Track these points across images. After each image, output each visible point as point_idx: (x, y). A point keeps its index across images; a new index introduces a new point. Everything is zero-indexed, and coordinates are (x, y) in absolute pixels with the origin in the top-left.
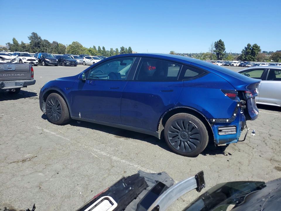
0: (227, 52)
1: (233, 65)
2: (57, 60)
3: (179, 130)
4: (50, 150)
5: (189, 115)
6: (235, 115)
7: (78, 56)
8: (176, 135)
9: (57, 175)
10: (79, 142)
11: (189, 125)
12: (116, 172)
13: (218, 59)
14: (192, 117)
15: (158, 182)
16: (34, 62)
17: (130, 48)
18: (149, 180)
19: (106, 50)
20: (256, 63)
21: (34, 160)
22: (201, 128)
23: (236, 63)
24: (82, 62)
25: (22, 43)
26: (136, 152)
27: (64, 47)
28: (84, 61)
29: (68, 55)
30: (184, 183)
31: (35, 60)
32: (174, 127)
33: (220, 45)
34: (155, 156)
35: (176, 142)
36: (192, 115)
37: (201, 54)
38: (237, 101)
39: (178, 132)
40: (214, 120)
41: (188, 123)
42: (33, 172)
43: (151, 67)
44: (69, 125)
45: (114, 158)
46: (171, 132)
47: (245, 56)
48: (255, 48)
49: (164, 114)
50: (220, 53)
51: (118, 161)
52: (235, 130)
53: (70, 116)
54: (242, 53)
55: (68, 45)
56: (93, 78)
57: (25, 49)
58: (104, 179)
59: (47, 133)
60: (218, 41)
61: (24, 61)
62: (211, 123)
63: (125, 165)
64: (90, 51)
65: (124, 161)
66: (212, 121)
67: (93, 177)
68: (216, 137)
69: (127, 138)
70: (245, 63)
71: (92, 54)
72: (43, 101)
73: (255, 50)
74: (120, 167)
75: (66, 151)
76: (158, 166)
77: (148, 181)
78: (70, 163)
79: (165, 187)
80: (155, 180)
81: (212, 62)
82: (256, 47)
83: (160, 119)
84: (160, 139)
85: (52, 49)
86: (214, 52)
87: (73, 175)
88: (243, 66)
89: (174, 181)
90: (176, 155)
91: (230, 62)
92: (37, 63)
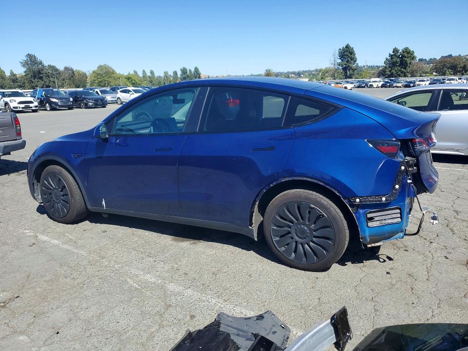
0: (359, 65)
1: (371, 86)
2: (71, 99)
3: (292, 223)
4: (47, 279)
5: (308, 193)
6: (397, 187)
7: (108, 89)
8: (287, 232)
9: (57, 338)
10: (103, 258)
11: (309, 212)
12: (175, 319)
13: (347, 77)
14: (315, 197)
15: (259, 338)
16: (31, 105)
17: (196, 70)
18: (241, 333)
19: (156, 75)
20: (409, 79)
21: (13, 305)
22: (334, 218)
23: (377, 82)
24: (116, 99)
25: (12, 73)
26: (214, 270)
27: (84, 75)
28: (119, 98)
29: (91, 89)
30: (309, 338)
31: (31, 102)
32: (281, 218)
33: (347, 54)
34: (250, 276)
35: (287, 245)
36: (314, 193)
37: (316, 70)
38: (400, 160)
39: (290, 227)
40: (358, 200)
41: (308, 209)
42: (8, 333)
43: (233, 102)
44: (87, 222)
45: (171, 287)
46: (277, 226)
47: (390, 69)
48: (406, 54)
49: (262, 194)
50: (348, 66)
51: (179, 293)
52: (399, 215)
53: (86, 206)
54: (385, 65)
55: (91, 72)
56: (124, 133)
57: (16, 84)
58: (152, 336)
59: (43, 242)
60: (343, 48)
61: (12, 105)
62: (352, 206)
63: (191, 301)
64: (128, 78)
65: (189, 292)
66: (355, 201)
67: (128, 334)
68: (364, 231)
69: (196, 241)
70: (391, 80)
71: (133, 84)
72: (35, 181)
73: (405, 58)
74: (182, 307)
75: (78, 278)
76: (256, 297)
77: (238, 335)
78: (85, 305)
79: (273, 347)
80: (252, 333)
81: (337, 83)
82: (408, 53)
83: (254, 204)
84: (256, 240)
85: (64, 80)
86: (339, 65)
87: (88, 334)
88: (389, 87)
89: (289, 331)
90: (289, 269)
91: (367, 80)
92: (36, 107)
